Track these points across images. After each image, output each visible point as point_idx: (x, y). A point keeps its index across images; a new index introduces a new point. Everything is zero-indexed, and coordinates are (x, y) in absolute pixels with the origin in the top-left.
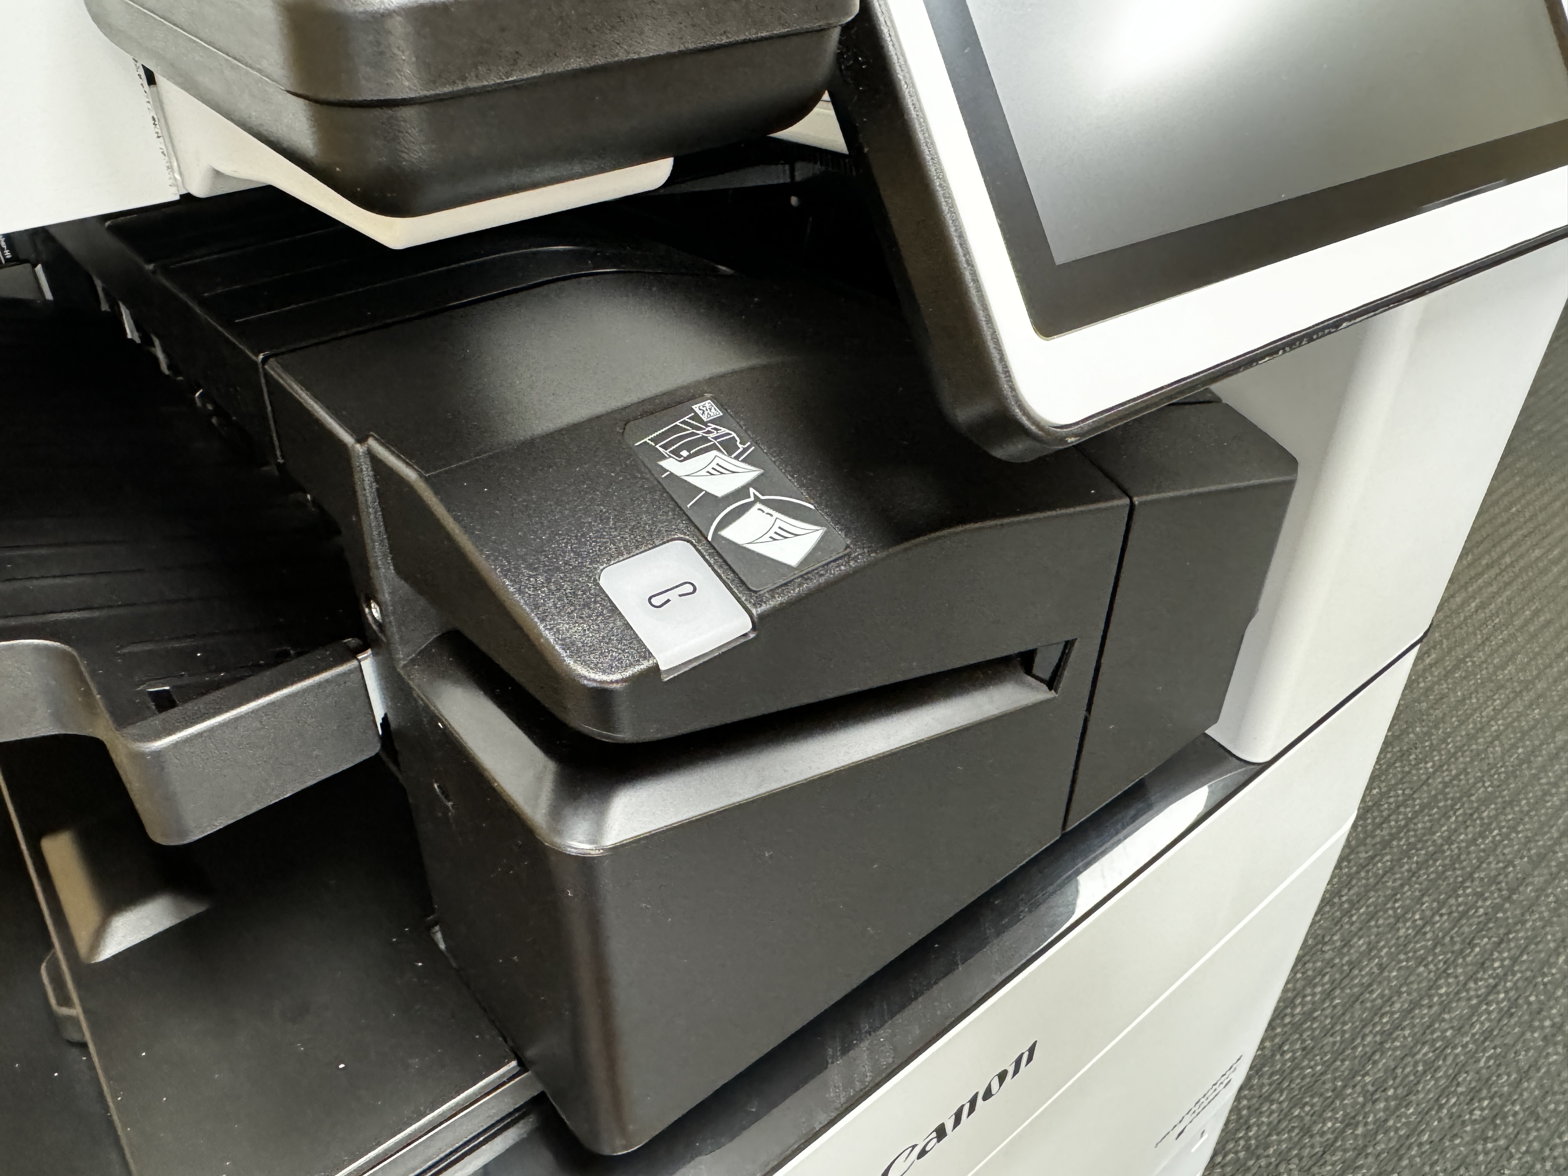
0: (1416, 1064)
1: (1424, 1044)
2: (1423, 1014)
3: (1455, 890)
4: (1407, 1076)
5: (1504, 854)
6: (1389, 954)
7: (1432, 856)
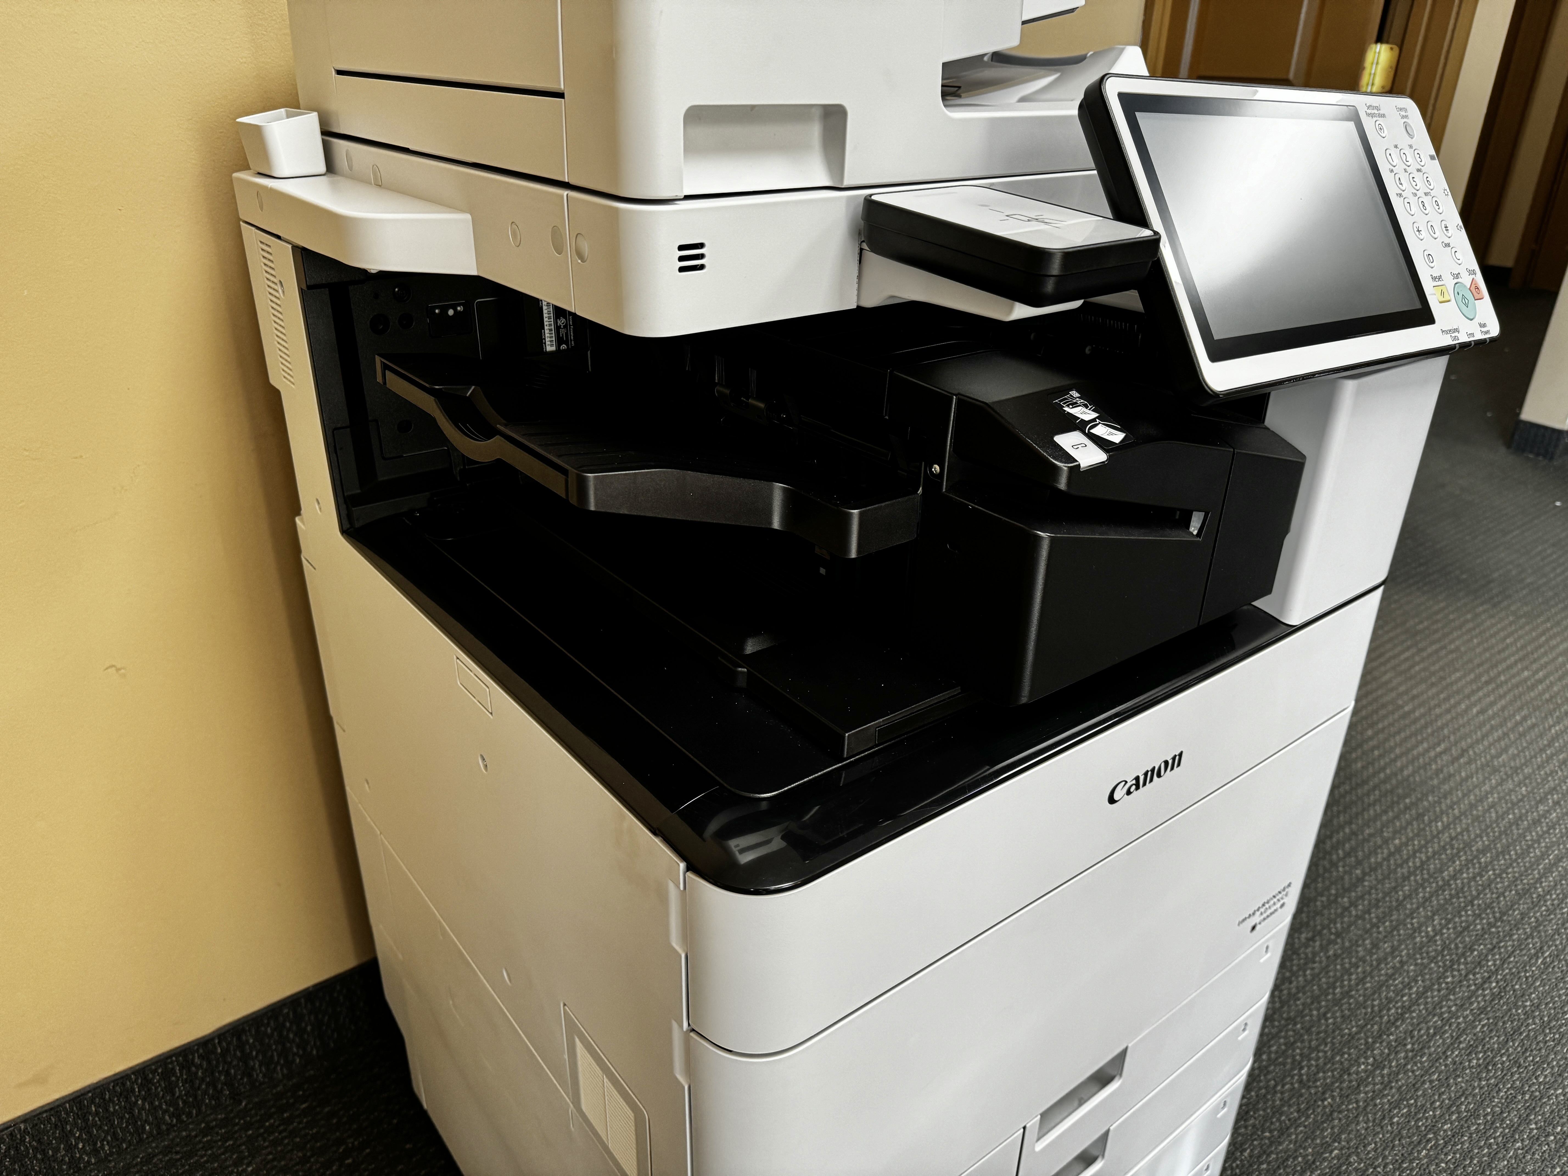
0: (1428, 1028)
1: (1434, 1015)
2: (1433, 996)
3: (1459, 912)
4: (1422, 1036)
5: (1497, 888)
6: (1408, 955)
7: (1441, 888)
